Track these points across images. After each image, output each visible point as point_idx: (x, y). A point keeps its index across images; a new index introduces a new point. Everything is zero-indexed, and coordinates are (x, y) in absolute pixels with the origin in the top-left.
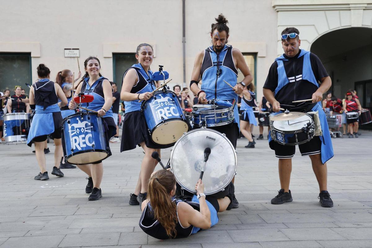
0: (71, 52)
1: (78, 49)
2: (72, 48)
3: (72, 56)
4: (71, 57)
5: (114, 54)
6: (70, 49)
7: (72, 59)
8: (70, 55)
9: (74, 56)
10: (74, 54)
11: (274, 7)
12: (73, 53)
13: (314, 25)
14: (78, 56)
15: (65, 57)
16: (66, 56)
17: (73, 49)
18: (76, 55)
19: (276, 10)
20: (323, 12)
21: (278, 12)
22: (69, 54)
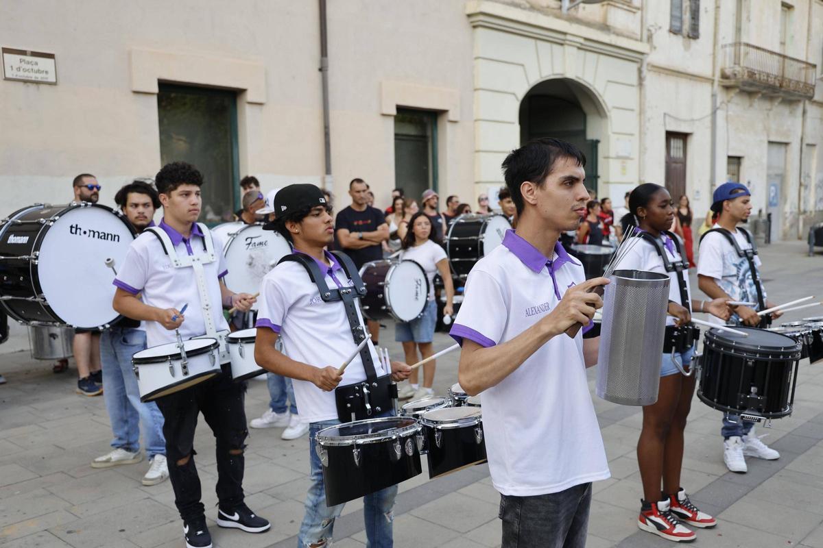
0: (28, 63)
1: (51, 56)
2: (29, 49)
3: (33, 76)
4: (25, 81)
5: (163, 84)
6: (23, 53)
7: (32, 87)
8: (22, 75)
9: (39, 77)
10: (38, 71)
11: (469, 16)
12: (36, 68)
13: (523, 65)
14: (52, 79)
15: (6, 79)
16: (8, 75)
17: (35, 54)
18: (44, 75)
19: (472, 22)
20: (533, 41)
21: (475, 27)
22: (19, 69)
